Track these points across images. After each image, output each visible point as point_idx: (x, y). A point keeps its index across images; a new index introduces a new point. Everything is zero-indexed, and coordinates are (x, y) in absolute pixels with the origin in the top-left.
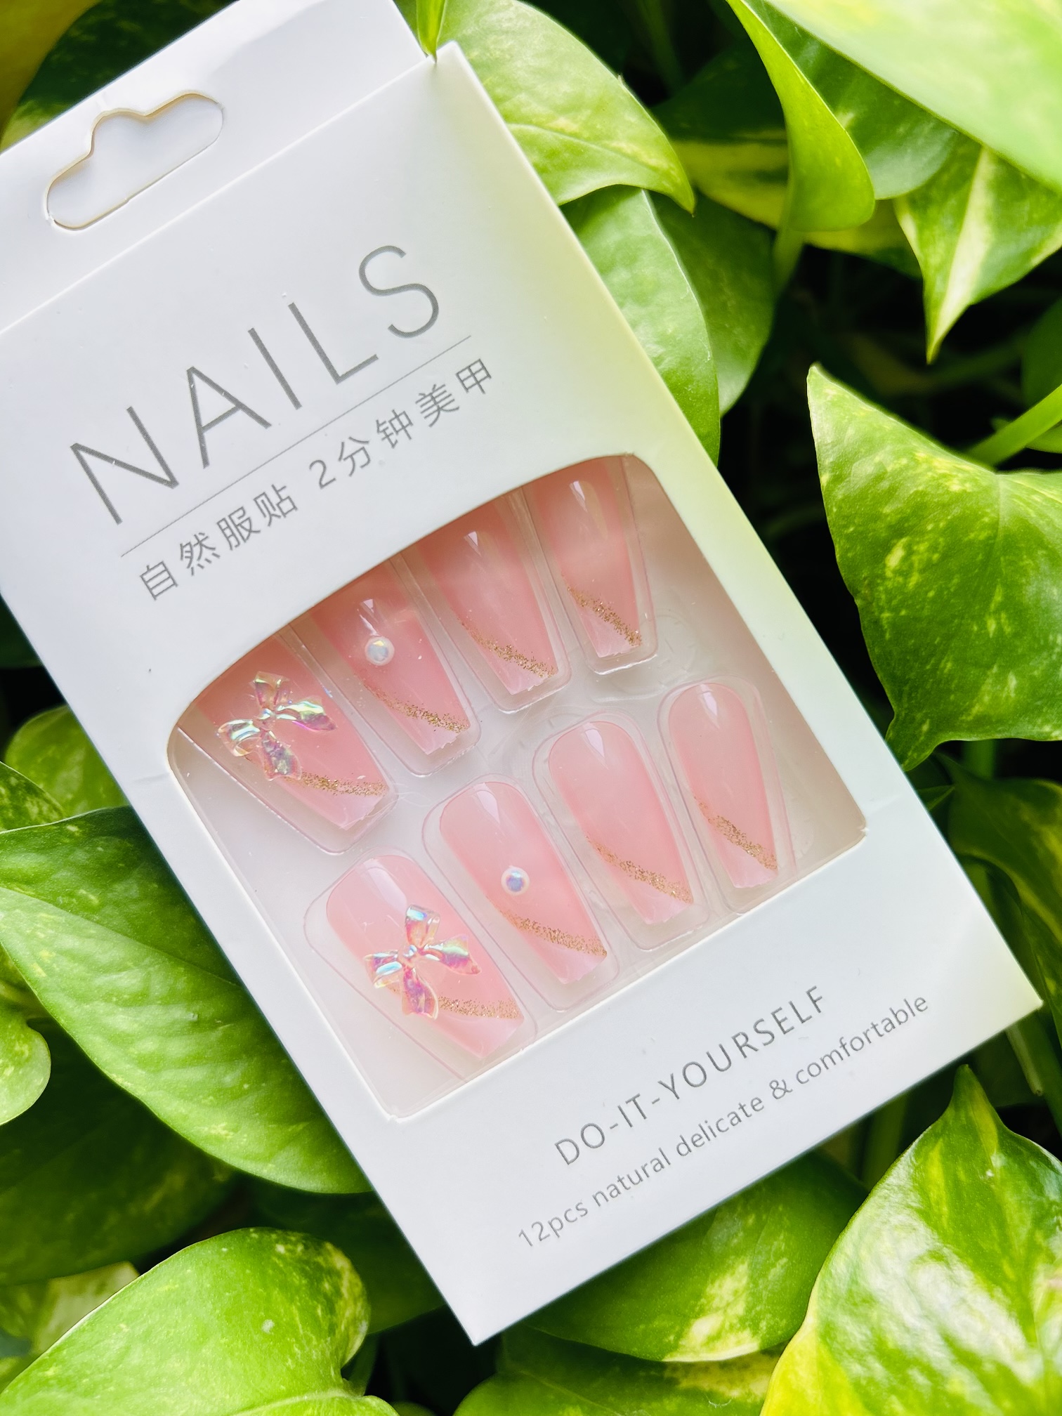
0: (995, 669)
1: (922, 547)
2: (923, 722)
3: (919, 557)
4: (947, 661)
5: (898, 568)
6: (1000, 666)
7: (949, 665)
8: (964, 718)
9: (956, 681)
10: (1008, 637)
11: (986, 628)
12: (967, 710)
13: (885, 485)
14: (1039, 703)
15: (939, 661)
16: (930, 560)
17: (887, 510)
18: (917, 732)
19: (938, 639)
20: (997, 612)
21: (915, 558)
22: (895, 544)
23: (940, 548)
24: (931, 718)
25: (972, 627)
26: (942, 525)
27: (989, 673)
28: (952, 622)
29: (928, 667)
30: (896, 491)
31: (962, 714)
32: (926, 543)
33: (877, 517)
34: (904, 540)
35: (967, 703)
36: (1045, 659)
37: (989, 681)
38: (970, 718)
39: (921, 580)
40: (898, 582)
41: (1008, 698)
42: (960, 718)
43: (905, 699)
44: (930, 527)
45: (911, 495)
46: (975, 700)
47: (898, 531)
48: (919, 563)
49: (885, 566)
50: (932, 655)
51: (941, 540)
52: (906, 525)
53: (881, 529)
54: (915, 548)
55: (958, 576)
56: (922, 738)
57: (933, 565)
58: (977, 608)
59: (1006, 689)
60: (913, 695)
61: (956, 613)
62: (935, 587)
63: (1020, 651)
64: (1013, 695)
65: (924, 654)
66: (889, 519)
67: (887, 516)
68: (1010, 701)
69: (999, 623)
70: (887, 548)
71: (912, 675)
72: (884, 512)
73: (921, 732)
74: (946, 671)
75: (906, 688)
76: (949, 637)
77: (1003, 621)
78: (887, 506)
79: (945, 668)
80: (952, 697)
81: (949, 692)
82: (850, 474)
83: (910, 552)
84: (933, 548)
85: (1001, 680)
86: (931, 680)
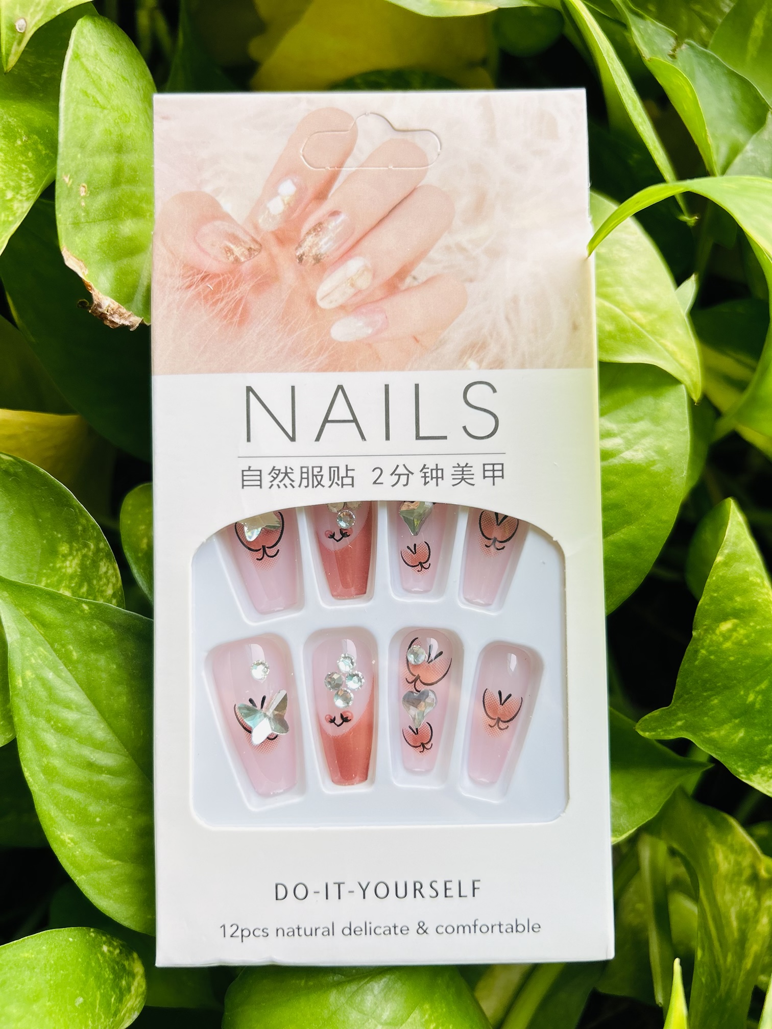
0: (737, 721)
1: (742, 631)
2: (680, 720)
3: (737, 635)
4: (716, 698)
5: (724, 632)
6: (741, 721)
7: (716, 701)
8: (704, 733)
9: (714, 712)
10: (756, 710)
11: (747, 697)
12: (709, 731)
13: (745, 585)
14: (747, 754)
15: (711, 696)
16: (741, 641)
17: (738, 599)
18: (673, 722)
19: (719, 684)
20: (758, 693)
21: (735, 634)
22: (730, 619)
23: (751, 638)
24: (686, 720)
25: (741, 691)
26: (758, 627)
27: (733, 720)
28: (733, 681)
29: (705, 694)
30: (748, 592)
31: (704, 730)
32: (745, 631)
33: (731, 599)
34: (735, 621)
35: (712, 727)
36: (765, 735)
37: (730, 724)
38: (707, 736)
39: (730, 647)
40: (719, 640)
41: (733, 740)
42: (701, 732)
43: (680, 701)
44: (752, 624)
45: (753, 601)
46: (716, 729)
47: (737, 614)
48: (735, 638)
49: (718, 626)
50: (711, 690)
51: (753, 635)
52: (742, 614)
53: (729, 606)
54: (738, 629)
55: (750, 659)
56: (673, 727)
57: (741, 645)
58: (750, 683)
59: (735, 735)
60: (686, 702)
61: (738, 678)
62: (736, 656)
63: (756, 721)
64: (737, 740)
65: (708, 685)
66: (736, 604)
67: (736, 602)
68: (734, 742)
69: (755, 699)
70: (725, 618)
71: (694, 692)
72: (736, 599)
73: (675, 724)
74: (712, 703)
75: (686, 696)
76: (726, 687)
77: (758, 699)
78: (739, 597)
79: (712, 701)
80: (706, 719)
81: (706, 714)
82: (732, 566)
83: (734, 629)
84: (747, 636)
85: (736, 728)
86: (701, 702)
